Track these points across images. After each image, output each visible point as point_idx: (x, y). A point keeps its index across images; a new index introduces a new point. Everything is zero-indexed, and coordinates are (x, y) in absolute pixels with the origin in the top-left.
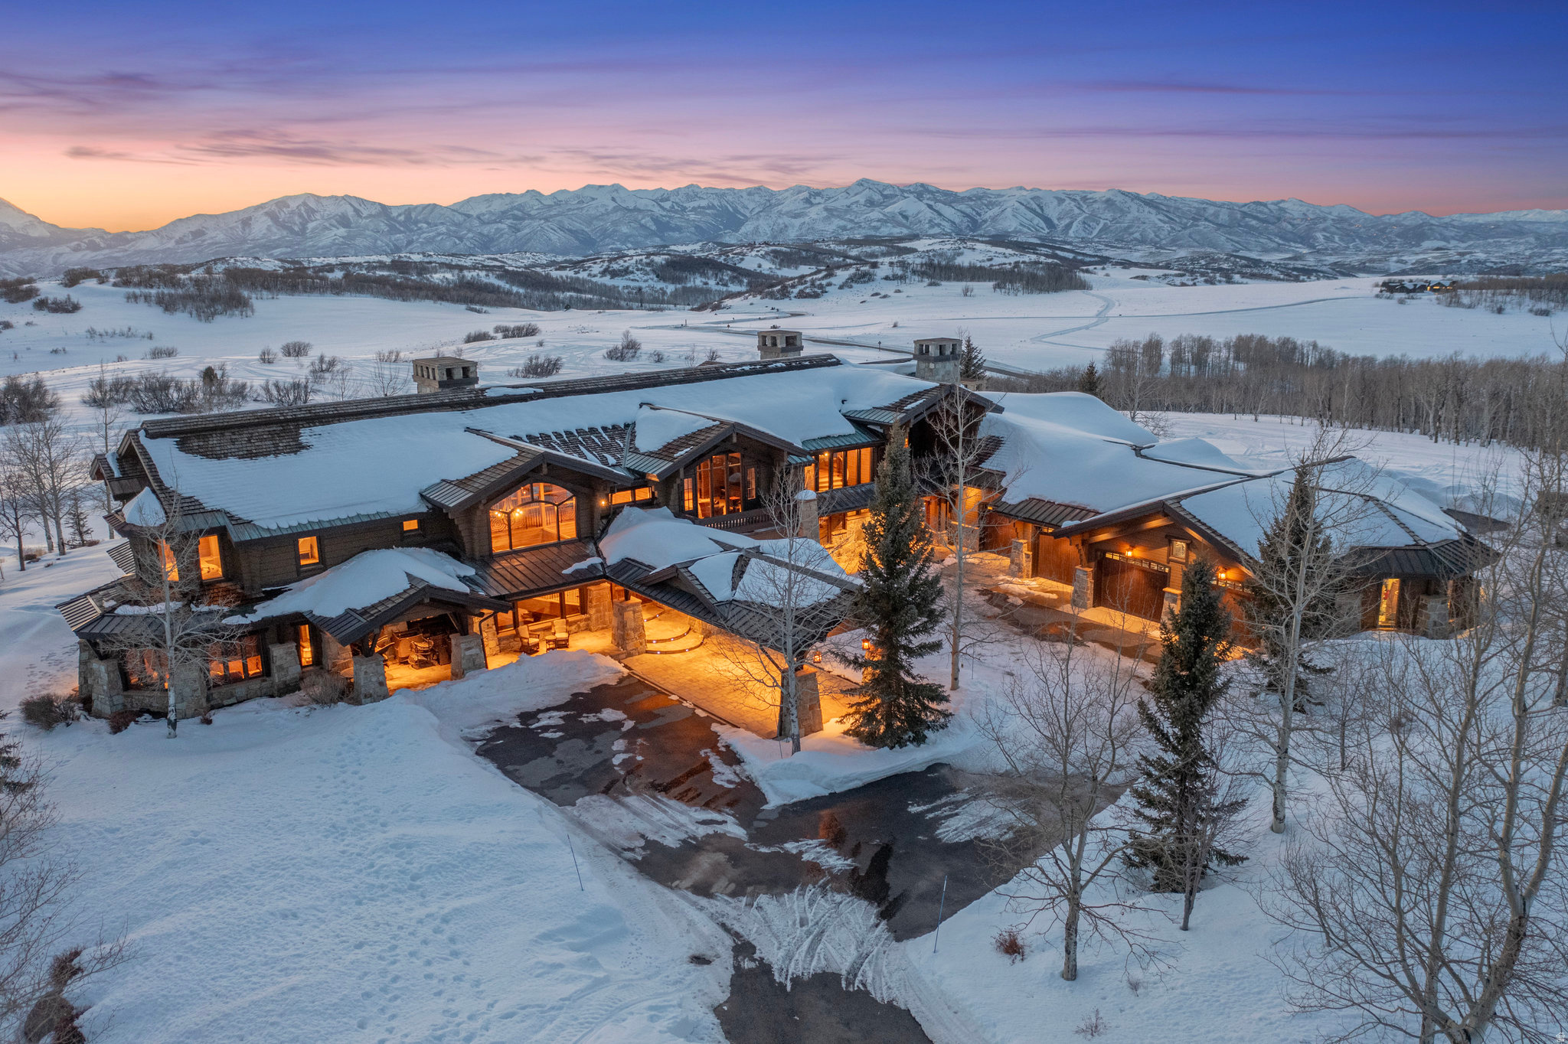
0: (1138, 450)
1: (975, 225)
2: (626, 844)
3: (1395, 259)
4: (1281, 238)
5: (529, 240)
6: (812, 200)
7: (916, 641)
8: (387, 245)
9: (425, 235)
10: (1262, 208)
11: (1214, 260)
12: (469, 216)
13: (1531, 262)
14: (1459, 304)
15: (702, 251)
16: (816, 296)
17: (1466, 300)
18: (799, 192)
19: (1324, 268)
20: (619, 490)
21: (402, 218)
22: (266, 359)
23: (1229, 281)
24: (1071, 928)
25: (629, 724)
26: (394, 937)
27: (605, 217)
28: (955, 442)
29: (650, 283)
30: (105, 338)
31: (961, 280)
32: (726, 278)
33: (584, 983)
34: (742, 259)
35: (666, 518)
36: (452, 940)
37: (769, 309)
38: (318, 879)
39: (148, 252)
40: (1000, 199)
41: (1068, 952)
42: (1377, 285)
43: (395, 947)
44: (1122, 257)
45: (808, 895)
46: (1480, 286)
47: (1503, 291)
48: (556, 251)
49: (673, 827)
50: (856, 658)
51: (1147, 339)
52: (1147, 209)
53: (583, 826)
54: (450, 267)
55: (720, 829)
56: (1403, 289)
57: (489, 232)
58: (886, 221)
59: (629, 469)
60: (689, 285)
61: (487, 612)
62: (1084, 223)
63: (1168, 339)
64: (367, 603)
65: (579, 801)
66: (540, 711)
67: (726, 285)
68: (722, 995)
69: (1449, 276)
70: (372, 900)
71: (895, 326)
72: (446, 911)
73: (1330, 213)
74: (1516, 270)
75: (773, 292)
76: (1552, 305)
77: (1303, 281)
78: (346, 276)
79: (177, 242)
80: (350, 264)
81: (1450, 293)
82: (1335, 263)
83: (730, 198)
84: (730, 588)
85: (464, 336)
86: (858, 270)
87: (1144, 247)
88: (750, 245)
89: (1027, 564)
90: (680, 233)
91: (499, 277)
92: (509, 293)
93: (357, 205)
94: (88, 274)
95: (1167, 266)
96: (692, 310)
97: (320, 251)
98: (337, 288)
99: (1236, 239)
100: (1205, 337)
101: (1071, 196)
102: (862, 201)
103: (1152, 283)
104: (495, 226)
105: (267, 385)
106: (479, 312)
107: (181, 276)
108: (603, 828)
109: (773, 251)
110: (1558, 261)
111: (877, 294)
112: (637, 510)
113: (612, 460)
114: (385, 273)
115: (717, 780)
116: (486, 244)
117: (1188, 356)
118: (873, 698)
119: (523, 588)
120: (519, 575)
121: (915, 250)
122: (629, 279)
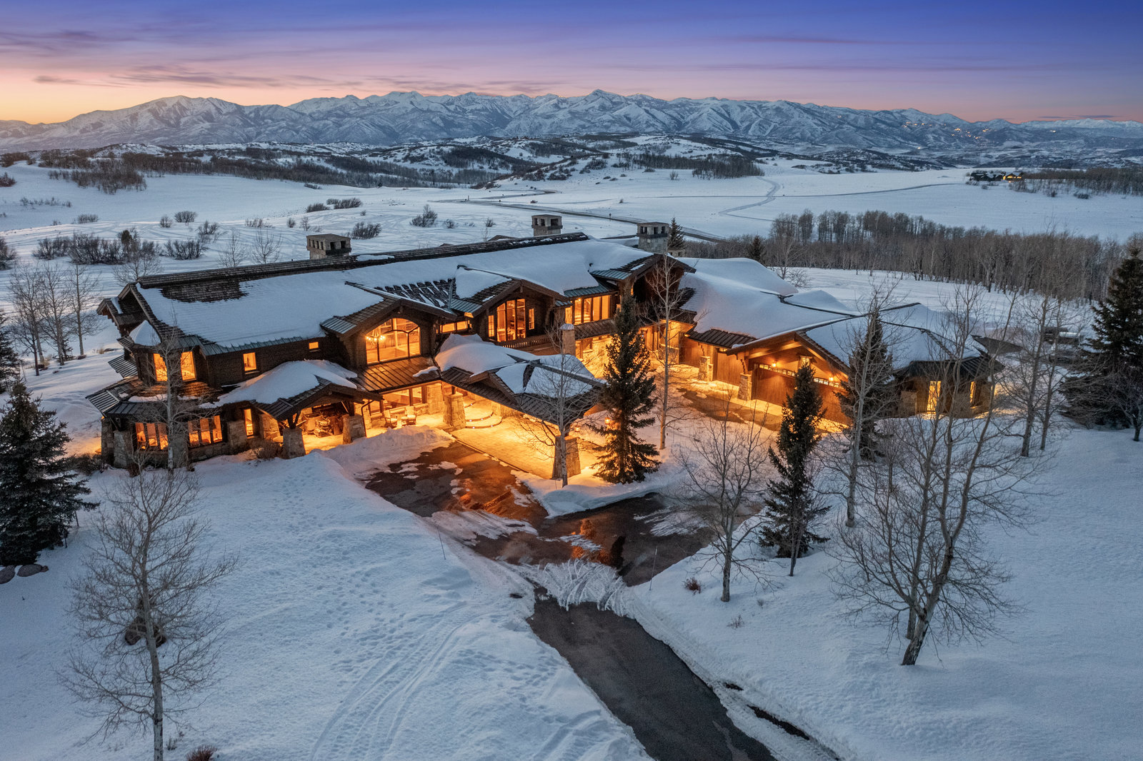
0: (782, 299)
1: (680, 125)
2: (466, 538)
3: (984, 154)
4: (903, 138)
5: (349, 133)
6: (560, 105)
7: (639, 418)
8: (242, 136)
9: (270, 128)
10: (889, 116)
11: (854, 154)
12: (303, 114)
13: (1081, 158)
14: (1025, 190)
15: (479, 143)
16: (563, 178)
17: (1030, 187)
18: (550, 99)
19: (933, 161)
20: (447, 323)
21: (252, 115)
22: (165, 224)
23: (864, 170)
24: (726, 571)
25: (460, 471)
26: (339, 584)
27: (406, 116)
28: (663, 294)
29: (440, 167)
30: (35, 206)
31: (669, 168)
32: (497, 164)
33: (453, 604)
34: (508, 150)
35: (477, 341)
36: (373, 585)
37: (529, 188)
38: (288, 555)
39: (58, 139)
40: (698, 107)
41: (724, 586)
42: (968, 175)
43: (340, 589)
44: (787, 151)
45: (576, 564)
46: (1040, 176)
47: (1056, 180)
48: (367, 141)
49: (493, 528)
50: (602, 428)
51: (802, 213)
52: (806, 115)
53: (438, 527)
54: (291, 153)
55: (521, 529)
56: (986, 178)
57: (319, 126)
58: (614, 122)
59: (453, 310)
60: (469, 169)
61: (366, 401)
62: (760, 125)
63: (817, 214)
64: (292, 395)
65: (433, 514)
66: (401, 463)
67: (496, 169)
68: (530, 613)
69: (1021, 169)
70: (322, 565)
71: (621, 202)
72: (367, 570)
73: (938, 120)
74: (1070, 164)
75: (531, 175)
76: (1090, 191)
77: (917, 170)
78: (214, 159)
79: (81, 132)
80: (216, 150)
81: (1020, 182)
82: (941, 157)
83: (499, 103)
84: (522, 384)
85: (306, 207)
86: (594, 159)
87: (803, 144)
88: (514, 139)
89: (710, 373)
90: (462, 129)
91: (327, 161)
92: (335, 173)
93: (218, 105)
94: (20, 157)
95: (819, 159)
96: (472, 188)
97: (191, 140)
98: (208, 169)
99: (870, 138)
100: (843, 212)
101: (750, 105)
102: (597, 106)
103: (808, 171)
104: (323, 122)
105: (169, 244)
106: (314, 188)
107: (90, 159)
108: (450, 529)
109: (531, 144)
110: (1100, 157)
111: (608, 178)
112: (458, 336)
113: (442, 304)
114: (242, 158)
115: (517, 503)
116: (316, 135)
117: (831, 226)
118: (612, 453)
119: (388, 386)
120: (385, 378)
121: (636, 144)
122: (425, 164)
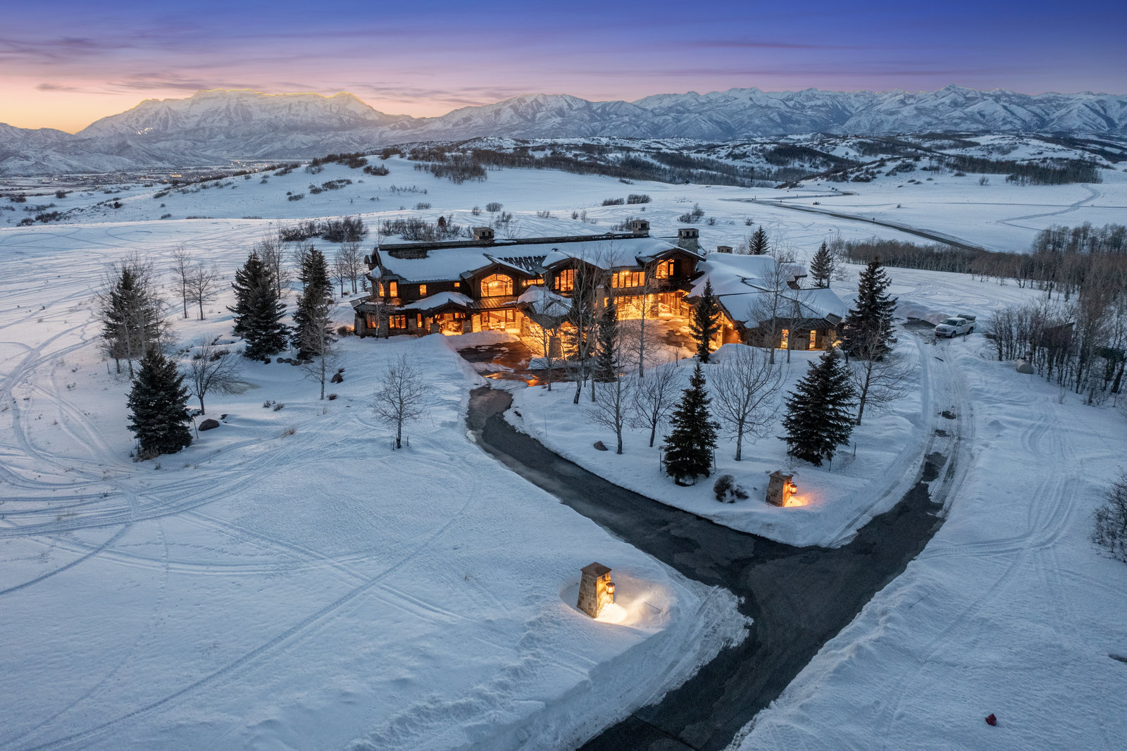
0: (743, 280)
1: (1042, 123)
5: (686, 128)
6: (907, 101)
8: (588, 130)
9: (614, 123)
12: (645, 110)
15: (808, 140)
16: (867, 180)
20: (531, 280)
21: (599, 111)
22: (475, 213)
27: (744, 112)
29: (761, 164)
30: (400, 192)
32: (818, 162)
34: (834, 148)
35: (547, 291)
37: (830, 189)
39: (436, 131)
40: (1068, 102)
48: (703, 137)
54: (622, 149)
57: (659, 122)
59: (536, 273)
60: (789, 167)
66: (483, 346)
67: (817, 168)
71: (899, 207)
75: (838, 175)
78: (552, 154)
79: (454, 125)
80: (558, 144)
83: (840, 99)
84: (543, 310)
85: (606, 201)
86: (903, 162)
88: (845, 137)
90: (799, 125)
91: (653, 157)
92: (659, 169)
93: (570, 102)
94: (396, 151)
97: (542, 134)
102: (948, 102)
104: (663, 117)
106: (627, 183)
107: (446, 154)
109: (860, 143)
111: (913, 181)
112: (536, 287)
113: (531, 269)
114: (575, 153)
116: (656, 130)
120: (492, 304)
121: (978, 144)
122: (746, 161)
